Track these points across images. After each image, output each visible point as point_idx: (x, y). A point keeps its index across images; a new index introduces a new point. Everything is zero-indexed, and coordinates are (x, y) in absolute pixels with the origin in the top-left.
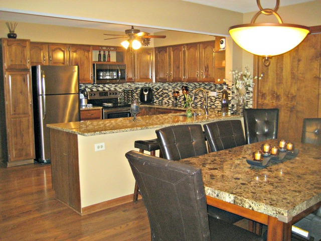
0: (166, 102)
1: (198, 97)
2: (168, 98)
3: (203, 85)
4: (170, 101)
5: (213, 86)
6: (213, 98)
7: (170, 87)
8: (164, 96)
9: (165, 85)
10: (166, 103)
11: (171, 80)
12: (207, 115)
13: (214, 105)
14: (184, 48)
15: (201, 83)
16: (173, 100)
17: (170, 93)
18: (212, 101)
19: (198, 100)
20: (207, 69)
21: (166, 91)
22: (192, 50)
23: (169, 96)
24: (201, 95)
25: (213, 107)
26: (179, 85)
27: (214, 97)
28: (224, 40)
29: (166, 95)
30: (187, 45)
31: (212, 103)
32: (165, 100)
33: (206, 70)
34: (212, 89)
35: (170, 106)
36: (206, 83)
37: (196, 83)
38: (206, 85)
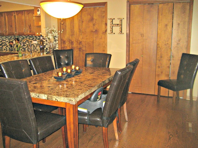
0: (5, 48)
1: (26, 44)
2: (6, 46)
3: (28, 37)
4: (8, 48)
5: (34, 37)
6: (35, 45)
7: (7, 39)
8: (3, 45)
9: (3, 38)
10: (5, 49)
11: (7, 34)
12: (31, 55)
13: (36, 49)
14: (14, 13)
16: (9, 47)
17: (7, 43)
18: (34, 47)
19: (26, 47)
20: (30, 27)
21: (5, 42)
22: (20, 15)
23: (6, 45)
24: (27, 43)
25: (35, 50)
26: (13, 38)
27: (35, 44)
28: (39, 9)
29: (4, 44)
32: (4, 47)
33: (29, 27)
34: (34, 39)
35: (8, 51)
36: (30, 36)
37: (24, 36)
38: (30, 37)
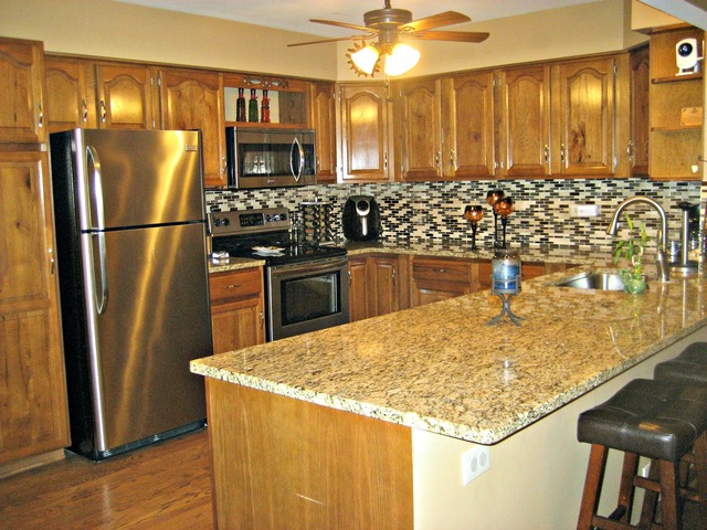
0: (424, 236)
1: (531, 221)
2: (427, 226)
3: (548, 186)
4: (436, 234)
5: (582, 187)
6: (582, 223)
7: (435, 193)
8: (413, 219)
9: (416, 188)
10: (421, 241)
13: (587, 242)
15: (540, 181)
16: (444, 230)
17: (435, 212)
18: (578, 232)
19: (532, 229)
20: (580, 139)
21: (422, 206)
23: (430, 219)
24: (542, 216)
25: (583, 247)
26: (464, 188)
27: (587, 219)
29: (420, 216)
30: (508, 69)
31: (579, 238)
32: (420, 232)
33: (576, 141)
34: (582, 196)
35: (436, 248)
36: (560, 181)
37: (522, 182)
38: (558, 186)
